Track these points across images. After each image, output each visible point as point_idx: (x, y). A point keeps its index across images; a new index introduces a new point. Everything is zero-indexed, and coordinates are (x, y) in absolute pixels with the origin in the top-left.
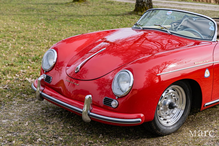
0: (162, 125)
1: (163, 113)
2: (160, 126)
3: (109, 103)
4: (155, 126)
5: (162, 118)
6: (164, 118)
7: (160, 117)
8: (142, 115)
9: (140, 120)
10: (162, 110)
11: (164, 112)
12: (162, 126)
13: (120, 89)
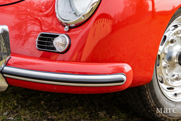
0: (166, 99)
1: (167, 75)
2: (162, 100)
3: (48, 44)
4: (154, 99)
5: (166, 84)
6: (169, 85)
7: (162, 82)
8: (127, 68)
9: (124, 78)
10: (165, 68)
11: (169, 71)
12: (167, 101)
13: (75, 13)
